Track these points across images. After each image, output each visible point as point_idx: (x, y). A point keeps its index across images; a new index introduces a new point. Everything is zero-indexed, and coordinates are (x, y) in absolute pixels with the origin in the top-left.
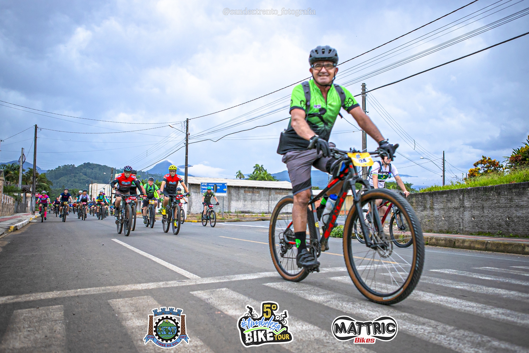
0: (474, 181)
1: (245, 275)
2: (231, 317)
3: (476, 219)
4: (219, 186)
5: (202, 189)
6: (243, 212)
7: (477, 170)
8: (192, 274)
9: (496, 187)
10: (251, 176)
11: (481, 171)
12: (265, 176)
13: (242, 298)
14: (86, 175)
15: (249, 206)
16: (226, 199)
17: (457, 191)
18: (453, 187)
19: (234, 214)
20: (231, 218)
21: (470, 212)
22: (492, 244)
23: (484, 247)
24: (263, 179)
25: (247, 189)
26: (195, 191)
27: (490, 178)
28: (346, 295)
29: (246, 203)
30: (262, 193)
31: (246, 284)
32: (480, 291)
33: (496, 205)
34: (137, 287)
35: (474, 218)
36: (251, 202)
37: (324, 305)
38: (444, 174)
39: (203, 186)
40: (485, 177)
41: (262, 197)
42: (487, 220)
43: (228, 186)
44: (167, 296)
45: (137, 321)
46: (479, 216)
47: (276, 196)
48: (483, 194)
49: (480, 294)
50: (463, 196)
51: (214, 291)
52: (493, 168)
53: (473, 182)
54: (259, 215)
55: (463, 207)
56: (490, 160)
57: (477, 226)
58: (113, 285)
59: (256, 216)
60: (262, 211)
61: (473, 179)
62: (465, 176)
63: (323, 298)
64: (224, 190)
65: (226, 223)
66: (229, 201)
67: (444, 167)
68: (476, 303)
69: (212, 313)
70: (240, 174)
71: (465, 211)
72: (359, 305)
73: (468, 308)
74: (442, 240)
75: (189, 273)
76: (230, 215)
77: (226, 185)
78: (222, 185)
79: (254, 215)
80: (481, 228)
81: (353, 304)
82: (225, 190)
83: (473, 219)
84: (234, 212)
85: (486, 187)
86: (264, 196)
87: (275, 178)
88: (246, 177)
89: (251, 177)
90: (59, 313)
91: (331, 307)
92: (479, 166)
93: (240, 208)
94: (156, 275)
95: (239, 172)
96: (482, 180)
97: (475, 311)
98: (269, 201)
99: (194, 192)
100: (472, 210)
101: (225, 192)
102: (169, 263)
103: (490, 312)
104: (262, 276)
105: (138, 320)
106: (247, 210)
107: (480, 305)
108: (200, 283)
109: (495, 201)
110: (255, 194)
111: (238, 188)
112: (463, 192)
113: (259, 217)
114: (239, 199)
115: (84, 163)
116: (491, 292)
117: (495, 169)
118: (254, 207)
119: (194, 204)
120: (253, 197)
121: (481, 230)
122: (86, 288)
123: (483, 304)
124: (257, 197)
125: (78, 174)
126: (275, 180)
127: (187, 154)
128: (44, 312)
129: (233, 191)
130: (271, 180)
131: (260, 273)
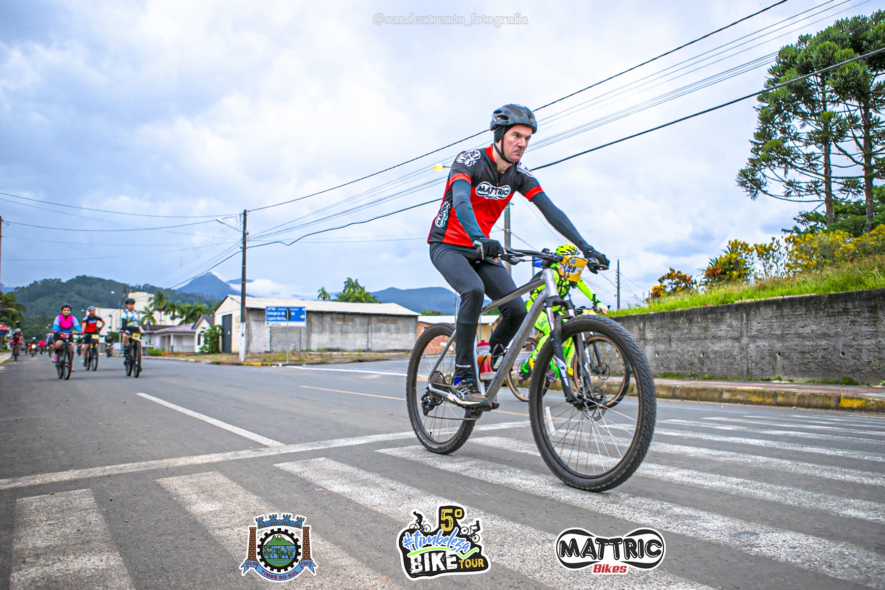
0: (659, 303)
1: (348, 439)
2: (337, 494)
3: (661, 356)
4: (294, 311)
5: (267, 316)
6: (329, 350)
7: (663, 288)
8: (271, 440)
9: (687, 312)
10: (340, 295)
11: (668, 289)
12: (362, 296)
13: (349, 469)
14: (80, 294)
15: (338, 341)
16: (304, 331)
17: (635, 317)
18: (630, 311)
19: (316, 353)
20: (312, 359)
21: (653, 347)
22: (681, 390)
23: (671, 394)
24: (358, 300)
25: (334, 316)
26: (256, 319)
27: (679, 299)
28: (490, 461)
29: (334, 336)
30: (358, 321)
31: (351, 452)
32: (662, 450)
33: (687, 336)
34: (194, 461)
35: (658, 354)
36: (342, 335)
37: (462, 475)
38: (618, 292)
39: (270, 311)
40: (672, 298)
41: (358, 327)
42: (675, 357)
43: (308, 312)
44: (242, 471)
45: (207, 505)
46: (664, 352)
47: (378, 325)
48: (669, 320)
49: (662, 453)
50: (644, 324)
51: (307, 462)
52: (684, 284)
53: (657, 304)
54: (353, 353)
55: (644, 339)
56: (680, 274)
57: (662, 365)
58: (158, 459)
59: (349, 355)
60: (357, 348)
61: (656, 300)
62: (647, 296)
63: (460, 466)
64: (301, 317)
65: (304, 367)
66: (308, 333)
67: (618, 282)
68: (657, 465)
69: (310, 491)
70: (324, 293)
71: (646, 345)
72: (508, 473)
73: (647, 471)
74: (616, 386)
75: (266, 439)
76: (311, 355)
77: (303, 309)
78: (297, 309)
79: (346, 353)
80: (668, 368)
81: (501, 472)
82: (303, 317)
83: (657, 356)
84: (316, 350)
85: (674, 312)
86: (361, 325)
87: (377, 299)
88: (332, 298)
89: (341, 298)
90: (88, 499)
91: (472, 476)
92: (666, 282)
93: (325, 344)
94: (219, 443)
95: (323, 289)
96: (669, 302)
97: (654, 474)
98: (367, 332)
99: (255, 321)
100: (656, 343)
101: (303, 320)
102: (233, 425)
103: (673, 474)
104: (372, 441)
105: (208, 503)
106: (335, 346)
107: (662, 467)
108: (285, 452)
109: (686, 331)
110: (347, 323)
111: (321, 314)
112: (645, 318)
113: (354, 356)
114: (323, 329)
115: (77, 277)
116: (676, 450)
117: (686, 286)
118: (347, 342)
119: (254, 338)
120: (345, 327)
121: (667, 371)
122: (118, 464)
123: (666, 465)
124: (349, 328)
125: (66, 293)
126: (376, 302)
127: (244, 263)
128: (64, 499)
129: (314, 319)
130: (370, 302)
131: (369, 436)
